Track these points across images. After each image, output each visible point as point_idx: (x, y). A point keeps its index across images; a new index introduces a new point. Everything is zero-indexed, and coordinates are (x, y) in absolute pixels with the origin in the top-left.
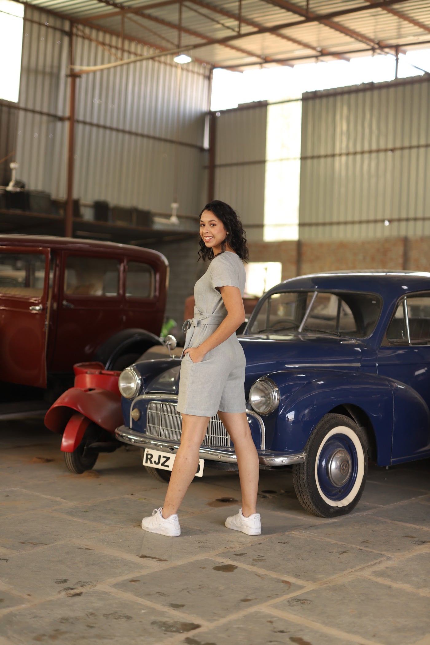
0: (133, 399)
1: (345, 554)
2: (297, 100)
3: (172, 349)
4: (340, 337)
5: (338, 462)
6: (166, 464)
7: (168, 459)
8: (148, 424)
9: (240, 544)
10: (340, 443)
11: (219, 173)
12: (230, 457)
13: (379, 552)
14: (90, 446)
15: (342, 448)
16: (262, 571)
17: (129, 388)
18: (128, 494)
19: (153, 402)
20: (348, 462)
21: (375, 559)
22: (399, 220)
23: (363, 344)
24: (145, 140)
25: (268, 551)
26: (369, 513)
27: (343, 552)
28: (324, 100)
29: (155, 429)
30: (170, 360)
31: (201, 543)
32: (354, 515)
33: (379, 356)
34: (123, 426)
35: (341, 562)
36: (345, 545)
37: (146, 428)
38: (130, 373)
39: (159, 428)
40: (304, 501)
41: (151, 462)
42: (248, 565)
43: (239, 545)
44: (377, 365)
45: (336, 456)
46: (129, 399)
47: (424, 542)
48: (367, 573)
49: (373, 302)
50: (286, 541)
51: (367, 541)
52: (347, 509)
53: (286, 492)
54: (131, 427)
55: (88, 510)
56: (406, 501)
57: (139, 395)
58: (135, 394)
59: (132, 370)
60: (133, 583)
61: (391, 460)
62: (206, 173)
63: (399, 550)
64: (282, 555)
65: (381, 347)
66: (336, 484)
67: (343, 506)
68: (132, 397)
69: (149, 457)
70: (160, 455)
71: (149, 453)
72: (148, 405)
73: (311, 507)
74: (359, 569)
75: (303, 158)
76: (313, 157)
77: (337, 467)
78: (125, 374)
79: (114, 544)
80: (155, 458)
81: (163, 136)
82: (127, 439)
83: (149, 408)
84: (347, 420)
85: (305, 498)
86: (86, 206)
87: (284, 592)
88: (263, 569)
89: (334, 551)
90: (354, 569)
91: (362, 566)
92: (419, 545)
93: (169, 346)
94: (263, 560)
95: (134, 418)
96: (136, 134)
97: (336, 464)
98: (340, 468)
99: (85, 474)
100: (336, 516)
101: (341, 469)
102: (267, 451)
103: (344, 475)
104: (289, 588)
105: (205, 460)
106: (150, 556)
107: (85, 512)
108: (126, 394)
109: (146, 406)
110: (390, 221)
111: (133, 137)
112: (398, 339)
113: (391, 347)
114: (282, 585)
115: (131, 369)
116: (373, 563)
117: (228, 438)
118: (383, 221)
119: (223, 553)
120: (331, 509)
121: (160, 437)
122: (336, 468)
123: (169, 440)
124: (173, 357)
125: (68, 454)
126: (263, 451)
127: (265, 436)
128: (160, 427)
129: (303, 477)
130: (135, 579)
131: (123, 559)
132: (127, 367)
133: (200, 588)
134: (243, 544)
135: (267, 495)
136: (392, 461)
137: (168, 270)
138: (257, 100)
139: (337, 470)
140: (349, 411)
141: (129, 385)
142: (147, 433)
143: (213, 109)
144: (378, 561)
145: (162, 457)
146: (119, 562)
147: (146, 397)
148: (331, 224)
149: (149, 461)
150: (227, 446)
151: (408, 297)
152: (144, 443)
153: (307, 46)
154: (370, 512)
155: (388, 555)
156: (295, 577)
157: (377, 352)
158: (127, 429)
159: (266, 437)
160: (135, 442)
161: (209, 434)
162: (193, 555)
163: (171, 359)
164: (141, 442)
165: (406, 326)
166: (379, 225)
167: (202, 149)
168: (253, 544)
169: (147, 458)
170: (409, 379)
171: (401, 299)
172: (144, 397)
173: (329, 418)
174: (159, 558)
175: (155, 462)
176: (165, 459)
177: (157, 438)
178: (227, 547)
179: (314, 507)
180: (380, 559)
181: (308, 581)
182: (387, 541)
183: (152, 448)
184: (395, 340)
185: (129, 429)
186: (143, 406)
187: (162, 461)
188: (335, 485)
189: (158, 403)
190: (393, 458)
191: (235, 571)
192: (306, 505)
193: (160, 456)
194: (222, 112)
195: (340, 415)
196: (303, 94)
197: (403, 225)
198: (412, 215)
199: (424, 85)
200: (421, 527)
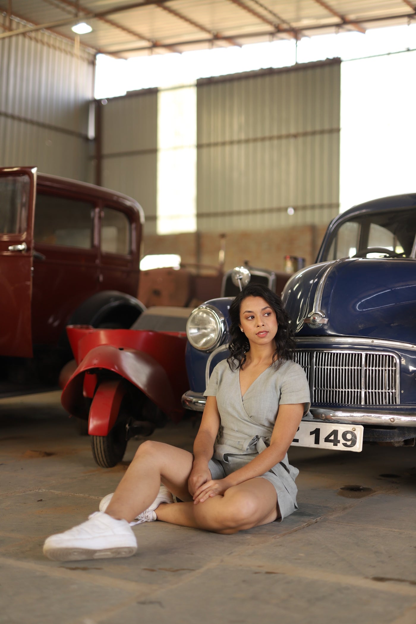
0: (210, 351)
2: (190, 86)
11: (108, 165)
22: (304, 208)
24: (29, 126)
28: (220, 87)
34: (190, 392)
38: (205, 315)
46: (205, 351)
57: (220, 345)
58: (215, 344)
59: (207, 309)
62: (93, 163)
68: (210, 348)
75: (199, 146)
76: (209, 145)
81: (47, 122)
105: (364, 425)
108: (198, 343)
110: (295, 209)
117: (395, 392)
118: (286, 209)
125: (98, 438)
138: (146, 87)
141: (203, 331)
143: (97, 97)
150: (393, 402)
153: (202, 28)
161: (361, 389)
166: (283, 214)
167: (86, 139)
194: (108, 99)
196: (198, 80)
197: (309, 213)
198: (317, 202)
199: (327, 70)
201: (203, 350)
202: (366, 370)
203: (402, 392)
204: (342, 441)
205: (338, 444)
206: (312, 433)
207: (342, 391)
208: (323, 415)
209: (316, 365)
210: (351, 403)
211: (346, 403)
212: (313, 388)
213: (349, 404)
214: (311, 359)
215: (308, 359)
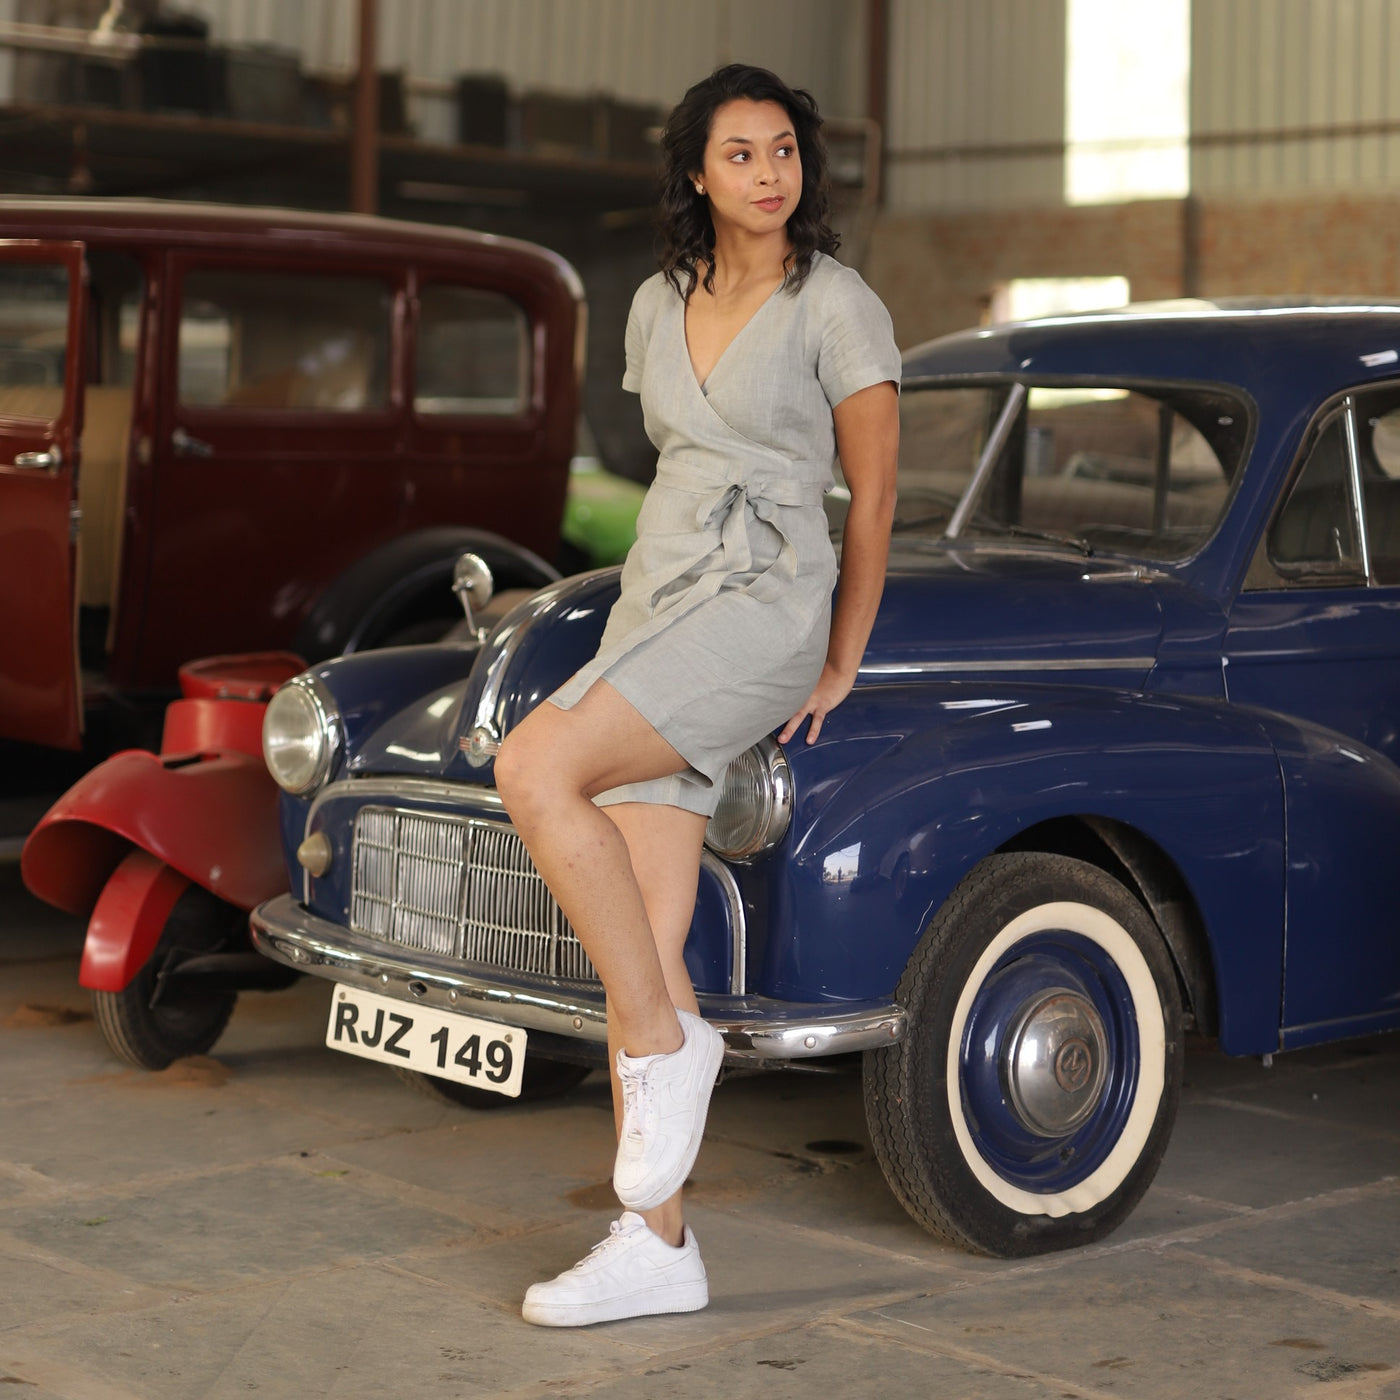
0: (311, 794)
4: (1090, 554)
5: (1050, 1042)
6: (399, 1044)
7: (407, 1024)
8: (357, 889)
9: (608, 1365)
10: (1063, 966)
14: (180, 968)
15: (1070, 986)
17: (294, 757)
18: (292, 1154)
19: (371, 807)
20: (1091, 1043)
23: (1174, 581)
26: (1185, 1240)
29: (378, 910)
30: (468, 646)
31: (462, 1359)
32: (1118, 1247)
33: (1231, 630)
34: (286, 897)
36: (1018, 1376)
37: (349, 905)
38: (302, 701)
39: (390, 906)
40: (910, 1193)
41: (353, 1038)
43: (608, 1370)
44: (1225, 662)
45: (1042, 1018)
46: (299, 796)
47: (1348, 1369)
49: (1222, 421)
50: (794, 1356)
51: (1120, 1359)
52: (1089, 1223)
54: (307, 901)
55: (104, 1218)
56: (1354, 1190)
57: (331, 781)
58: (316, 775)
59: (311, 691)
61: (1282, 1032)
65: (1242, 593)
66: (1039, 1126)
67: (1072, 1214)
68: (307, 789)
69: (348, 1015)
70: (382, 1008)
71: (348, 1000)
72: (354, 820)
73: (936, 1216)
77: (1045, 1058)
78: (287, 700)
79: (123, 1359)
80: (366, 1024)
83: (360, 831)
84: (1091, 878)
85: (912, 1181)
86: (427, 93)
92: (1322, 1379)
93: (463, 595)
95: (311, 866)
97: (1043, 1045)
98: (1056, 1064)
99: (176, 1070)
100: (1041, 1252)
101: (1059, 1071)
102: (754, 998)
103: (1072, 1090)
105: (529, 1031)
107: (90, 1224)
108: (288, 776)
109: (351, 823)
112: (1317, 563)
113: (1286, 591)
115: (305, 687)
120: (1017, 1226)
121: (391, 939)
122: (1039, 1065)
123: (421, 955)
124: (481, 634)
125: (105, 996)
126: (739, 998)
127: (744, 944)
128: (393, 901)
129: (899, 1101)
132: (297, 673)
134: (618, 1369)
135: (822, 1160)
136: (1286, 1034)
137: (583, 313)
139: (1043, 1070)
140: (1108, 842)
141: (297, 743)
142: (352, 924)
145: (387, 1017)
147: (353, 788)
148: (1306, 135)
149: (345, 1029)
152: (334, 965)
154: (1185, 1236)
157: (1226, 614)
158: (294, 909)
159: (747, 948)
160: (301, 959)
161: (551, 933)
163: (476, 644)
165: (1353, 510)
168: (655, 1369)
169: (340, 1022)
172: (345, 788)
173: (1008, 868)
175: (365, 1034)
176: (399, 1025)
177: (384, 944)
178: (549, 1380)
179: (946, 1216)
182: (1201, 1362)
183: (354, 983)
184: (1306, 566)
185: (297, 909)
186: (341, 819)
187: (386, 1036)
188: (1040, 1133)
189: (385, 814)
190: (1286, 1027)
192: (916, 1207)
193: (380, 1014)
195: (1058, 857)
200: (1364, 1303)
201: (294, 792)
204: (486, 1066)
205: (478, 1071)
206: (434, 1038)
207: (515, 935)
208: (454, 995)
209: (472, 861)
210: (531, 969)
211: (522, 968)
212: (464, 920)
213: (527, 970)
214: (465, 843)
215: (459, 843)
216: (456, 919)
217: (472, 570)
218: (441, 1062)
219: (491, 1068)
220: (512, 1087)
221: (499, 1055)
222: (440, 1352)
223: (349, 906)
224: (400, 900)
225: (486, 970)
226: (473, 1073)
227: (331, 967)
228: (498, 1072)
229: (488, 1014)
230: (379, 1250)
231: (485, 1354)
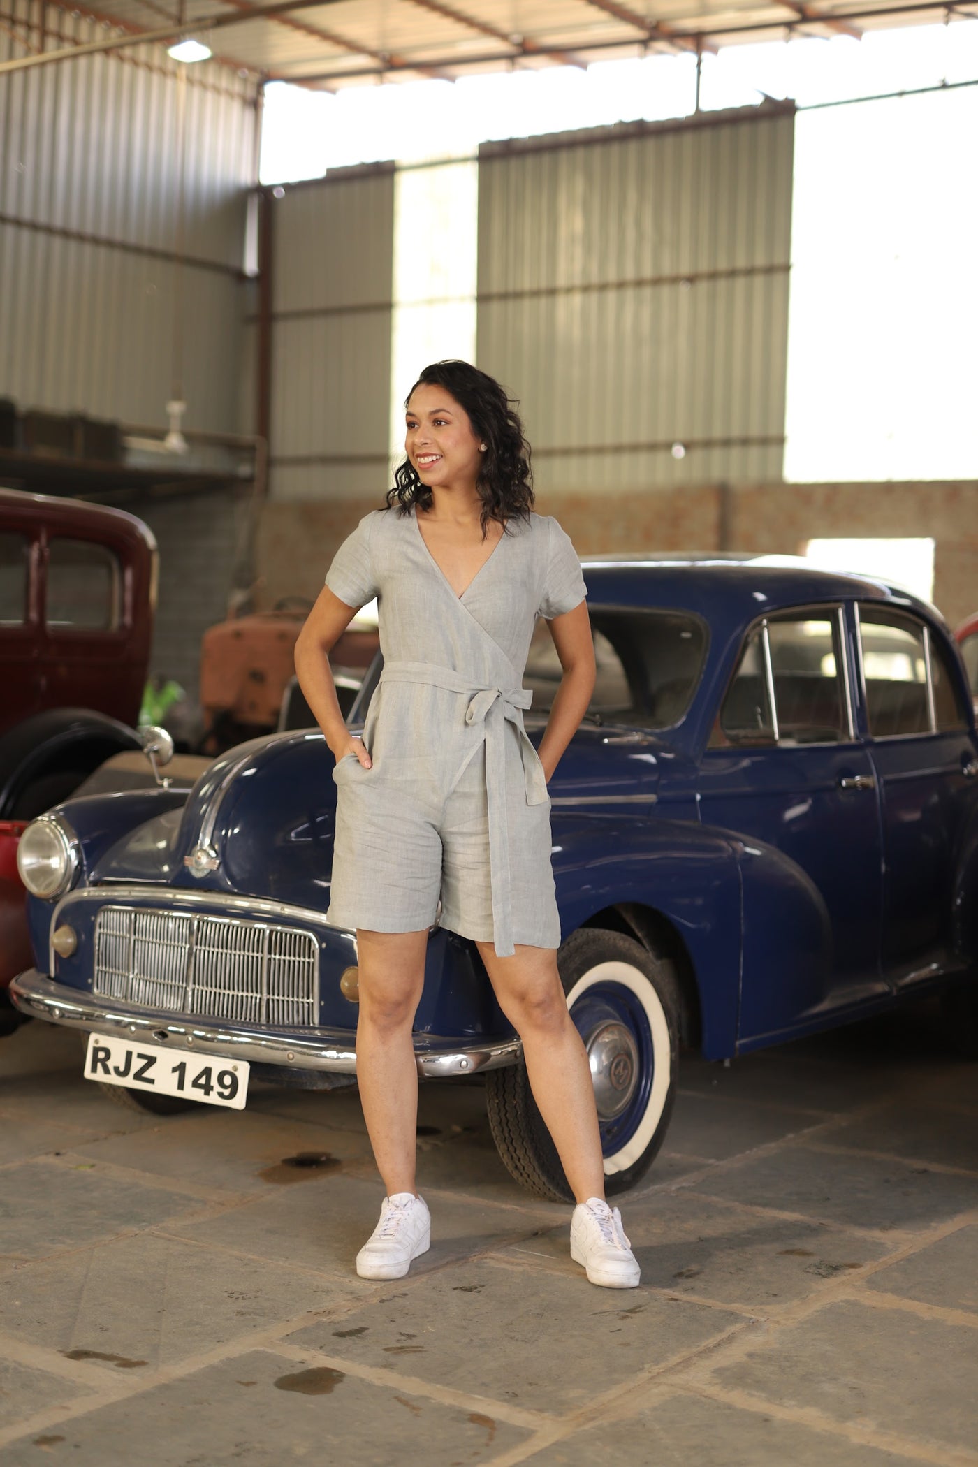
0: (56, 899)
1: (636, 1319)
2: (465, 160)
3: (161, 764)
4: (601, 725)
5: (604, 1057)
6: (146, 1075)
7: (151, 1061)
8: (99, 965)
9: (350, 1297)
10: (609, 1006)
11: (284, 333)
12: (317, 1056)
13: (726, 1306)
15: (614, 1018)
16: (412, 1386)
17: (45, 872)
18: (47, 1154)
19: (110, 907)
20: (629, 1055)
21: (720, 1329)
22: (708, 444)
23: (660, 743)
24: (103, 252)
25: (427, 1317)
26: (684, 1184)
27: (631, 1311)
28: (530, 161)
29: (117, 980)
30: (154, 792)
31: (243, 1299)
32: (645, 1192)
33: (701, 773)
34: (32, 971)
35: (628, 1344)
37: (92, 976)
38: (48, 830)
39: (128, 977)
40: (518, 1164)
41: (107, 1071)
42: (372, 1366)
43: (348, 1300)
44: (698, 797)
45: (600, 1040)
46: (47, 900)
47: (836, 1268)
48: (699, 1378)
49: (685, 636)
50: (475, 1282)
52: (628, 1177)
53: (466, 1129)
54: (53, 974)
56: (773, 1145)
57: (72, 889)
58: (62, 886)
59: (54, 823)
60: (45, 1448)
61: (738, 1043)
62: (252, 333)
63: (775, 1295)
64: (465, 1328)
65: (706, 750)
67: (619, 1171)
68: (53, 895)
69: (101, 1055)
70: (130, 1050)
71: (101, 1045)
72: (96, 915)
73: (536, 1179)
74: (678, 1364)
75: (483, 299)
76: (505, 296)
77: (601, 1068)
78: (36, 832)
80: (117, 1060)
81: (146, 242)
82: (42, 1007)
83: (100, 924)
84: (627, 945)
85: (521, 1156)
87: (476, 1454)
88: (413, 1378)
89: (606, 1307)
90: (663, 1366)
91: (685, 1353)
92: (824, 1277)
93: (152, 756)
94: (417, 1349)
95: (59, 949)
96: (81, 238)
97: (600, 1062)
98: (609, 1072)
101: (613, 1077)
102: (417, 1035)
103: (620, 1089)
104: (491, 1438)
105: (251, 1063)
106: (98, 1351)
108: (37, 886)
109: (93, 918)
110: (688, 446)
111: (73, 246)
112: (748, 731)
113: (728, 749)
114: (470, 1429)
115: (51, 821)
116: (711, 1342)
117: (312, 1003)
118: (668, 446)
119: (305, 1330)
121: (129, 1000)
122: (600, 1072)
123: (156, 1010)
124: (166, 783)
128: (131, 973)
129: (515, 1102)
130: (49, 1434)
131: (20, 1364)
132: (41, 813)
133: (238, 1455)
134: (358, 1299)
136: (740, 1045)
137: (156, 561)
138: (370, 159)
139: (602, 1076)
140: (628, 920)
141: (46, 862)
142: (95, 990)
143: (266, 181)
144: (723, 1335)
145: (134, 1056)
146: (9, 1376)
147: (92, 894)
148: (550, 453)
149: (99, 1066)
150: (309, 1023)
151: (772, 620)
152: (87, 1019)
153: (487, 29)
154: (685, 1181)
155: (748, 1315)
156: (505, 1401)
157: (698, 764)
158: (42, 980)
160: (62, 1016)
161: (261, 993)
162: (219, 1342)
163: (161, 790)
164: (78, 1016)
165: (768, 695)
166: (661, 456)
167: (240, 276)
168: (385, 1298)
169: (95, 1060)
170: (771, 830)
171: (754, 627)
172: (85, 894)
173: (578, 940)
174: (125, 1357)
175: (116, 1069)
176: (144, 1062)
177: (123, 1004)
178: (314, 1311)
179: (544, 1179)
180: (730, 1329)
181: (540, 1410)
182: (741, 1269)
183: (108, 1033)
184: (741, 732)
185: (47, 980)
186: (83, 916)
187: (135, 1068)
189: (124, 911)
190: (742, 1039)
191: (339, 1388)
192: (521, 1174)
193: (129, 1054)
194: (287, 187)
195: (607, 931)
196: (481, 146)
197: (717, 454)
198: (736, 432)
199: (764, 127)
200: (821, 1222)
201: (43, 897)
202: (270, 959)
203: (322, 1003)
204: (217, 1088)
205: (211, 1092)
206: (174, 1070)
207: (233, 996)
208: (190, 1039)
209: (197, 944)
210: (246, 1019)
211: (238, 1019)
212: (191, 986)
213: (243, 1019)
214: (191, 933)
215: (186, 931)
216: (184, 985)
217: (156, 737)
218: (181, 1086)
219: (221, 1090)
220: (239, 1102)
221: (227, 1080)
222: (226, 1295)
223: (93, 979)
224: (136, 971)
225: (213, 1021)
226: (207, 1093)
227: (87, 1022)
228: (227, 1092)
229: (216, 1052)
230: (144, 1221)
231: (259, 1294)
